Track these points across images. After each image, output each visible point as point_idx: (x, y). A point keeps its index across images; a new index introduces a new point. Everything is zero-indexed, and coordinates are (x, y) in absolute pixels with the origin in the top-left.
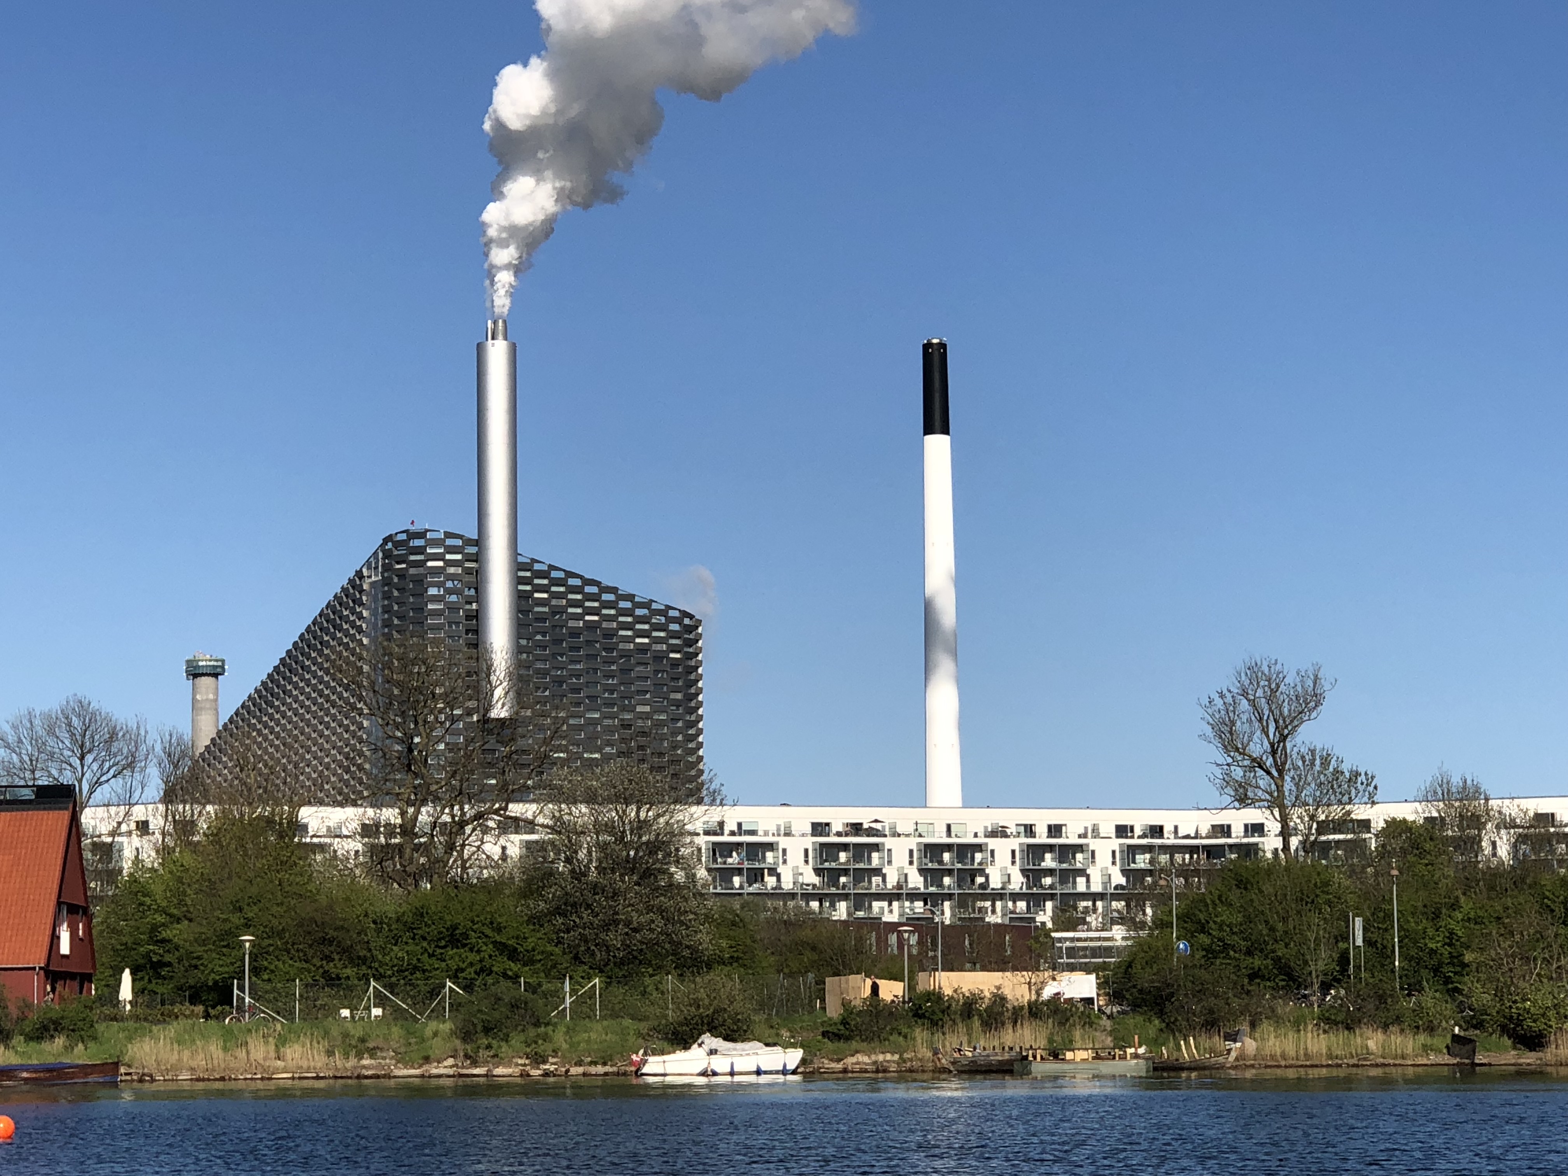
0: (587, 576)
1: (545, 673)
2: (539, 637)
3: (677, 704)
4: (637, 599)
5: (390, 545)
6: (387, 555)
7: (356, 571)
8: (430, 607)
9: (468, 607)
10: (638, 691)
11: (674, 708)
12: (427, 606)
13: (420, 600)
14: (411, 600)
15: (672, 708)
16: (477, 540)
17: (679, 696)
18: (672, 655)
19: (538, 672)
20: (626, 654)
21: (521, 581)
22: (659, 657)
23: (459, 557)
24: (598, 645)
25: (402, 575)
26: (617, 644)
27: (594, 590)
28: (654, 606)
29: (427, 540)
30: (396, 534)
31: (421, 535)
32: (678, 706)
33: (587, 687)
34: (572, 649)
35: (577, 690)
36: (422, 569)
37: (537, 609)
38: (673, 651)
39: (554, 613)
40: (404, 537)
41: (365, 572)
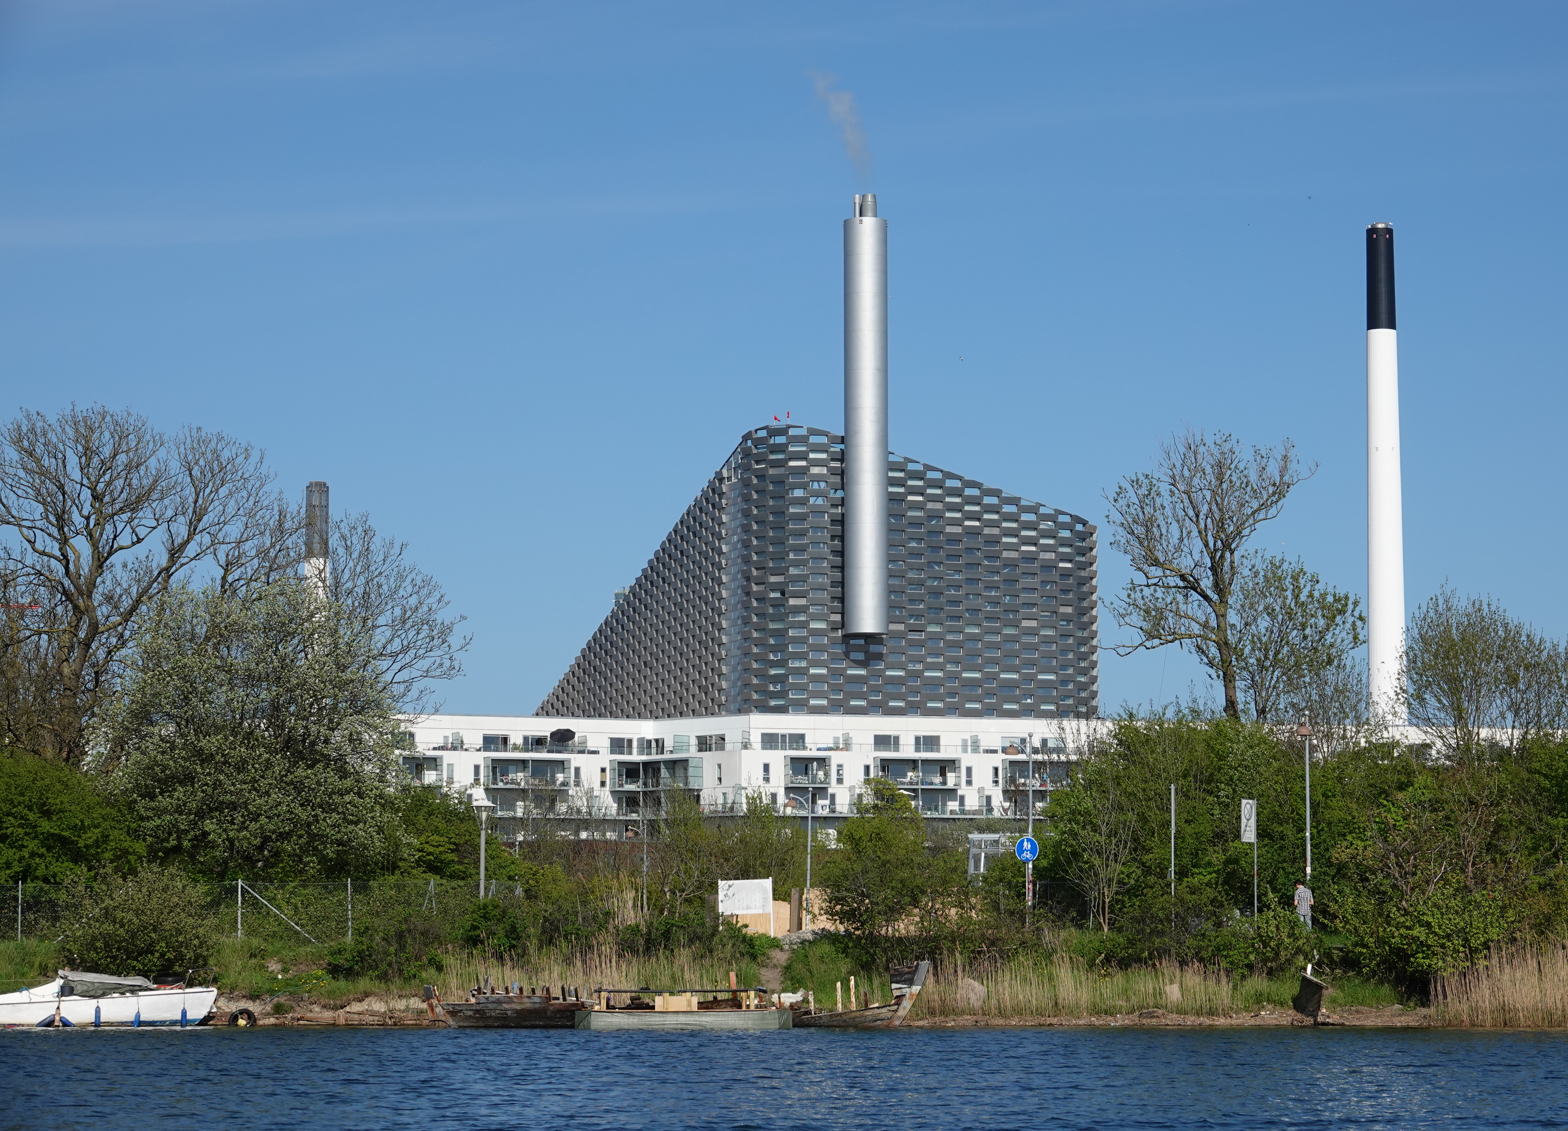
0: (967, 477)
1: (920, 584)
2: (913, 544)
3: (1068, 619)
4: (1023, 503)
5: (749, 443)
6: (747, 454)
7: (716, 473)
8: (791, 510)
9: (834, 511)
10: (1023, 604)
11: (1065, 623)
12: (788, 509)
13: (781, 503)
14: (771, 503)
15: (1062, 623)
16: (843, 437)
17: (1069, 610)
18: (1061, 565)
19: (911, 582)
20: (1011, 564)
21: (892, 482)
22: (1048, 567)
23: (824, 456)
24: (979, 554)
25: (761, 477)
26: (1001, 552)
27: (975, 492)
28: (1042, 510)
29: (789, 438)
30: (756, 431)
31: (783, 431)
32: (1069, 621)
33: (968, 599)
34: (949, 556)
35: (956, 602)
36: (783, 469)
37: (910, 514)
38: (1062, 560)
39: (931, 517)
40: (763, 434)
41: (725, 473)
